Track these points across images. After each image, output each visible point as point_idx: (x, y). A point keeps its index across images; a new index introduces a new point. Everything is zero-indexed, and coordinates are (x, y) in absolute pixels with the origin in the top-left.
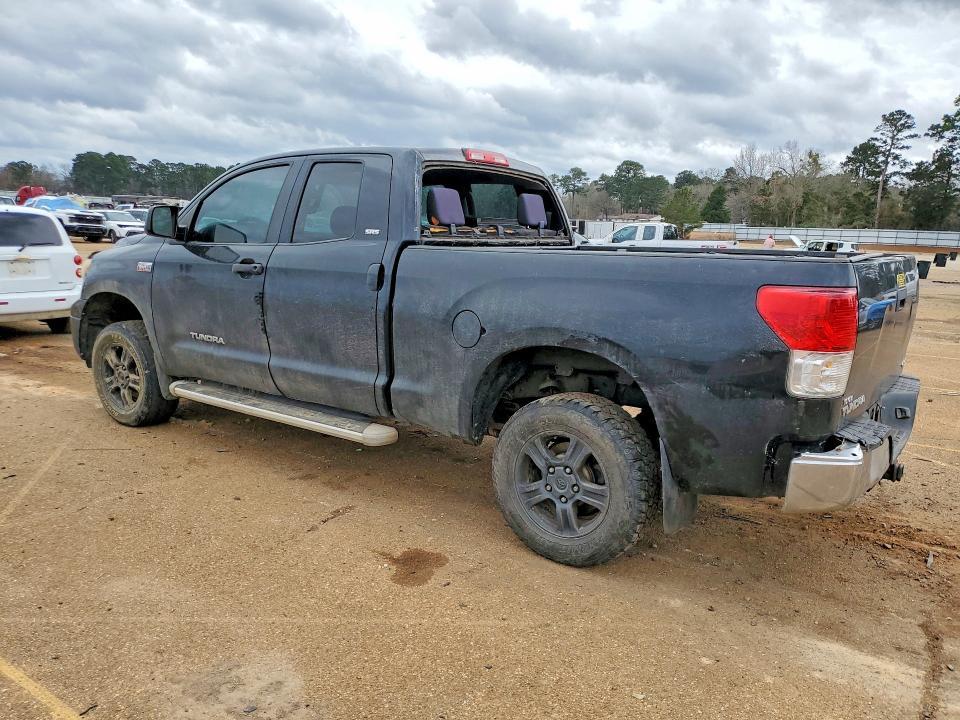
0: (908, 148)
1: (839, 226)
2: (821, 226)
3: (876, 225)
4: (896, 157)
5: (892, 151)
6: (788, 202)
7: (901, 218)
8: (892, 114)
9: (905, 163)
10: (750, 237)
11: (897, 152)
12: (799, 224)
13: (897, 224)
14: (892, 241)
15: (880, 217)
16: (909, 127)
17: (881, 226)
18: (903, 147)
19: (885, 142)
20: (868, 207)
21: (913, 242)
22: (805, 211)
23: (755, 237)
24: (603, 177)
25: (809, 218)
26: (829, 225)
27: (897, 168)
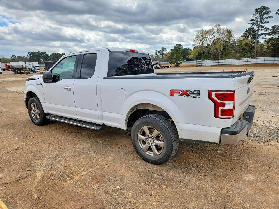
0: (268, 22)
1: (239, 57)
2: (231, 58)
3: (255, 56)
4: (263, 27)
5: (261, 24)
6: (217, 49)
7: (266, 52)
8: (259, 8)
9: (267, 29)
10: (203, 64)
11: (263, 25)
12: (222, 58)
13: (264, 55)
14: (263, 62)
15: (257, 52)
16: (268, 13)
17: (258, 56)
18: (266, 22)
19: (257, 21)
20: (251, 49)
21: (272, 62)
22: (225, 53)
23: (205, 64)
24: (171, 50)
25: (226, 55)
26: (235, 57)
27: (263, 32)
